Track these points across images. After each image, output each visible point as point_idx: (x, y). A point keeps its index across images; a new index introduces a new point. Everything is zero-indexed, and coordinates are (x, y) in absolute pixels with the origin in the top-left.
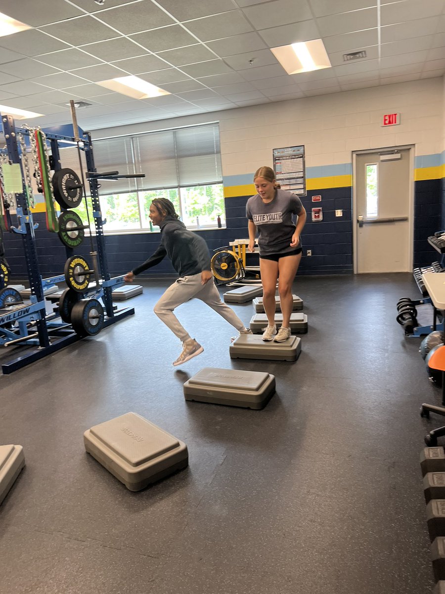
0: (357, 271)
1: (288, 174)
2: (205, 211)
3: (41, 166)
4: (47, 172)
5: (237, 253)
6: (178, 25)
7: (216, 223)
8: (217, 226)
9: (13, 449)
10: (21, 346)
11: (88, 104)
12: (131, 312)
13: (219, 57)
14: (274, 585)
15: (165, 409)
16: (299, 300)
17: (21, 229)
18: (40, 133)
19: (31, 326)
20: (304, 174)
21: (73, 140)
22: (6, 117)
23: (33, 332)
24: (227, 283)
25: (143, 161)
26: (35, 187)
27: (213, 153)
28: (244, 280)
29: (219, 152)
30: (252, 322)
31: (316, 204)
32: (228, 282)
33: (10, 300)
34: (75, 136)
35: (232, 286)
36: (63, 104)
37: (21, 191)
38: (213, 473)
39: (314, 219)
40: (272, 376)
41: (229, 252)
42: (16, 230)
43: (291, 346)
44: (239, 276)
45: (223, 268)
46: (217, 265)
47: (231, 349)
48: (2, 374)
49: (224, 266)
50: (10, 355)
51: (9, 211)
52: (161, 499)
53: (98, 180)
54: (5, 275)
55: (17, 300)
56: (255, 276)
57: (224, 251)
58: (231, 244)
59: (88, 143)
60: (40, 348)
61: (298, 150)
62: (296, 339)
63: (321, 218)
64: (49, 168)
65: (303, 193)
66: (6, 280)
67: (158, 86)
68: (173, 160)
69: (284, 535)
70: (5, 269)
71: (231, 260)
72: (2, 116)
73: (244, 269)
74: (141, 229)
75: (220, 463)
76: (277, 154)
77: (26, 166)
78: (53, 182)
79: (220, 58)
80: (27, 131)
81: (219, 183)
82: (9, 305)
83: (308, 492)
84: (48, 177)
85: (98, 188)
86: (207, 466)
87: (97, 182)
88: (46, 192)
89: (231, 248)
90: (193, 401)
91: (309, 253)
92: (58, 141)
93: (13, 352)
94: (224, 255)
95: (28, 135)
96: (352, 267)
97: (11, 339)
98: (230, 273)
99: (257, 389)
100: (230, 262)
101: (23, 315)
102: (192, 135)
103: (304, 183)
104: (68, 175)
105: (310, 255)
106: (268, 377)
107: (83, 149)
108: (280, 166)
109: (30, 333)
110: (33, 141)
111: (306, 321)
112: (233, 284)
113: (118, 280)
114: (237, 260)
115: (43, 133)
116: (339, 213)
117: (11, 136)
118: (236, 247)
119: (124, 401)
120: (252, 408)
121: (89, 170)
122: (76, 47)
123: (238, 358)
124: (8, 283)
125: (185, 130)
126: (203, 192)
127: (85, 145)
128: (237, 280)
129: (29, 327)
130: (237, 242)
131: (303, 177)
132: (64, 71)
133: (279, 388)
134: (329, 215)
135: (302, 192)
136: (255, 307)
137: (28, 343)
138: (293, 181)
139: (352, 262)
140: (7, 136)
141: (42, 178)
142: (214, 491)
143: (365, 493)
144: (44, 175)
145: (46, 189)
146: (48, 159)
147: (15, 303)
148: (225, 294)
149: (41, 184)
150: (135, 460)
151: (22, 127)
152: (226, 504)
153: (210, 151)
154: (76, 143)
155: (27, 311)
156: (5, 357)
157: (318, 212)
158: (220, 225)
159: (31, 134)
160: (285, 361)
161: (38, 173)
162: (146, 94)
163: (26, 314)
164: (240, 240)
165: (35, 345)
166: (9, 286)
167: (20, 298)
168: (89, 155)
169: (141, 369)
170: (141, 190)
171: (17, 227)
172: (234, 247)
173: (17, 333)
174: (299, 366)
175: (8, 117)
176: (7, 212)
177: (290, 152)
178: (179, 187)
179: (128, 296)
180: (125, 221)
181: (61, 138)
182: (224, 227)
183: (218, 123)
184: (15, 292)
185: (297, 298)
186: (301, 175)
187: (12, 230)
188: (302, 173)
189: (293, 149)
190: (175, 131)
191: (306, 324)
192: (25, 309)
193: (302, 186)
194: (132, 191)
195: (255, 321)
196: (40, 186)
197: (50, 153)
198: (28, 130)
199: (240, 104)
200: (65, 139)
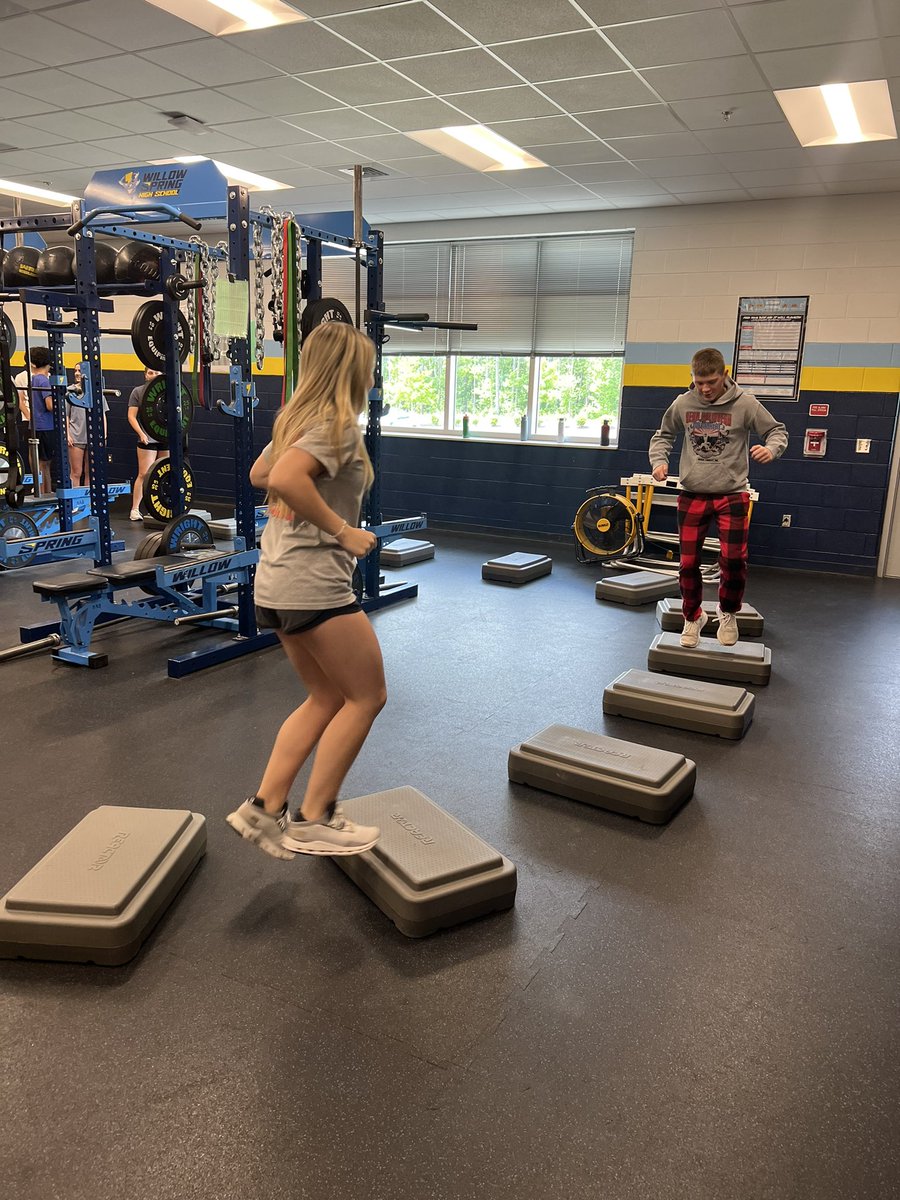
0: (885, 572)
1: (765, 353)
2: (566, 404)
3: (286, 291)
4: (296, 302)
5: (634, 502)
6: (594, 31)
7: (598, 435)
8: (600, 441)
9: (190, 818)
10: (201, 629)
11: (380, 173)
12: (410, 594)
13: (661, 100)
14: (670, 1166)
15: (470, 791)
16: (756, 615)
17: (234, 408)
18: (293, 225)
19: (223, 592)
20: (800, 357)
21: (350, 244)
22: (235, 189)
23: (228, 605)
24: (603, 561)
25: (468, 296)
26: (269, 329)
27: (612, 293)
28: (640, 559)
29: (625, 292)
30: (653, 647)
31: (817, 422)
32: (607, 559)
33: (191, 538)
34: (356, 237)
35: (614, 568)
36: (334, 170)
37: (244, 335)
38: (559, 931)
39: (807, 452)
40: (690, 764)
41: (618, 497)
42: (225, 408)
43: (735, 709)
44: (631, 549)
45: (600, 529)
46: (589, 520)
47: (607, 694)
48: (166, 677)
49: (604, 525)
50: (183, 642)
51: (209, 368)
52: (457, 962)
53: (386, 326)
54: (187, 490)
55: (202, 540)
56: (666, 553)
57: (608, 495)
58: (624, 481)
59: (376, 253)
60: (240, 637)
61: (795, 306)
62: (745, 695)
63: (822, 452)
64: (300, 295)
65: (791, 394)
66: (188, 499)
67: (525, 149)
68: (531, 299)
69: (695, 1076)
70: (188, 478)
71: (619, 514)
72: (230, 187)
73: (643, 536)
74: (446, 431)
75: (574, 914)
76: (746, 308)
77: (258, 286)
78: (303, 322)
79: (665, 104)
80: (270, 219)
81: (616, 354)
82: (189, 549)
83: (750, 1003)
84: (295, 311)
85: (384, 342)
86: (547, 915)
87: (382, 330)
88: (288, 341)
89: (622, 491)
90: (526, 785)
91: (786, 520)
92: (323, 243)
93: (187, 638)
94: (605, 502)
95: (271, 227)
96: (876, 562)
97: (186, 613)
98: (611, 540)
99: (659, 785)
100: (618, 519)
101: (216, 572)
102: (574, 253)
103: (797, 376)
104: (332, 311)
105: (787, 524)
106: (682, 762)
107: (364, 264)
108: (752, 333)
109: (222, 605)
110: (278, 239)
111: (767, 661)
112: (619, 563)
113: (395, 528)
114: (633, 516)
115: (297, 225)
116: (863, 446)
117: (239, 225)
118: (634, 489)
119: (391, 763)
120: (644, 819)
121: (370, 305)
122: (383, 63)
123: (620, 716)
124: (192, 505)
125: (563, 241)
126: (568, 366)
127: (370, 255)
128: (625, 556)
129: (219, 594)
130: (637, 479)
131: (796, 362)
132: (350, 107)
133: (701, 789)
134: (841, 447)
135: (790, 392)
136: (660, 618)
137: (215, 625)
138: (774, 368)
139: (877, 552)
140: (233, 226)
141: (286, 313)
142: (559, 965)
143: (869, 1027)
144: (290, 307)
145: (290, 335)
146: (300, 275)
147: (199, 544)
148: (600, 582)
149: (281, 324)
150: (419, 878)
151: (261, 212)
152: (581, 995)
153: (609, 289)
154: (353, 250)
155: (226, 564)
156: (170, 645)
157: (819, 438)
158: (605, 440)
159: (277, 227)
160: (718, 736)
161: (279, 302)
162: (496, 163)
163: (223, 569)
164: (643, 476)
165: (227, 630)
166: (192, 512)
167: (211, 537)
168: (375, 275)
169: (425, 707)
170: (456, 353)
171: (228, 404)
172: (628, 489)
173: (198, 602)
174: (745, 750)
175: (241, 190)
176: (206, 370)
177: (776, 306)
178: (534, 354)
179: (407, 560)
180: (404, 409)
181: (328, 239)
182: (613, 446)
183: (633, 232)
184: (201, 525)
185: (753, 610)
186: (793, 356)
187: (219, 406)
188: (796, 353)
189: (783, 301)
190: (541, 242)
191: (770, 666)
192: (222, 560)
193: (791, 381)
194: (438, 354)
195: (659, 646)
196: (279, 328)
197: (303, 265)
198: (272, 218)
199: (685, 198)
200: (335, 240)
